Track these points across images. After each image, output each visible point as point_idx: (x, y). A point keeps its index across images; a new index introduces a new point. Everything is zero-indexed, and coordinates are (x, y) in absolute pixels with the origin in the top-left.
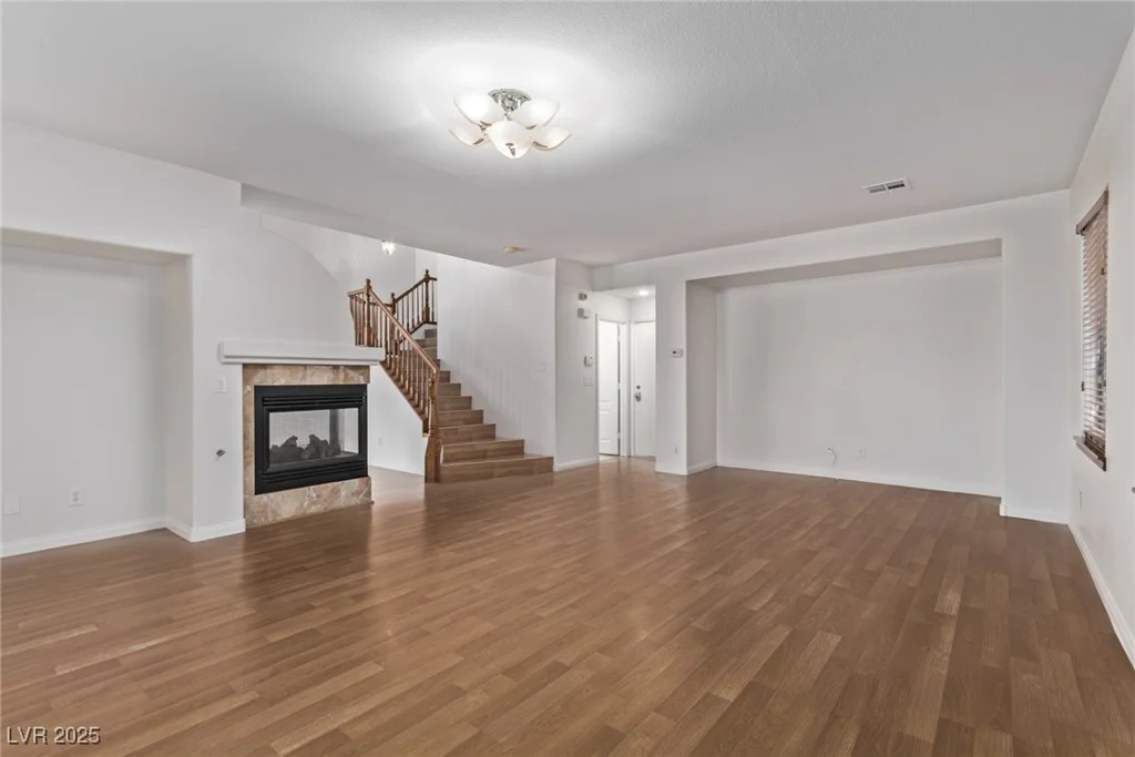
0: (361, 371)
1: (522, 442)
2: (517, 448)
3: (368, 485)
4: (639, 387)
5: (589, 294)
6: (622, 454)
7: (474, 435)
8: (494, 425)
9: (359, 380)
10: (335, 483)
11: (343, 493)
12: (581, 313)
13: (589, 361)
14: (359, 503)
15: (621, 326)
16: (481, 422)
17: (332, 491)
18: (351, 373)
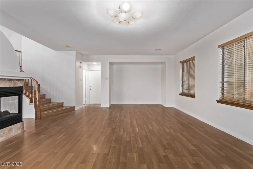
0: (21, 82)
1: (63, 103)
2: (61, 105)
3: (23, 124)
4: (90, 87)
5: (82, 62)
6: (86, 104)
7: (45, 103)
8: (51, 99)
9: (20, 85)
10: (11, 126)
11: (14, 130)
12: (80, 67)
13: (82, 80)
14: (20, 132)
15: (86, 71)
16: (45, 98)
17: (9, 130)
18: (17, 82)
